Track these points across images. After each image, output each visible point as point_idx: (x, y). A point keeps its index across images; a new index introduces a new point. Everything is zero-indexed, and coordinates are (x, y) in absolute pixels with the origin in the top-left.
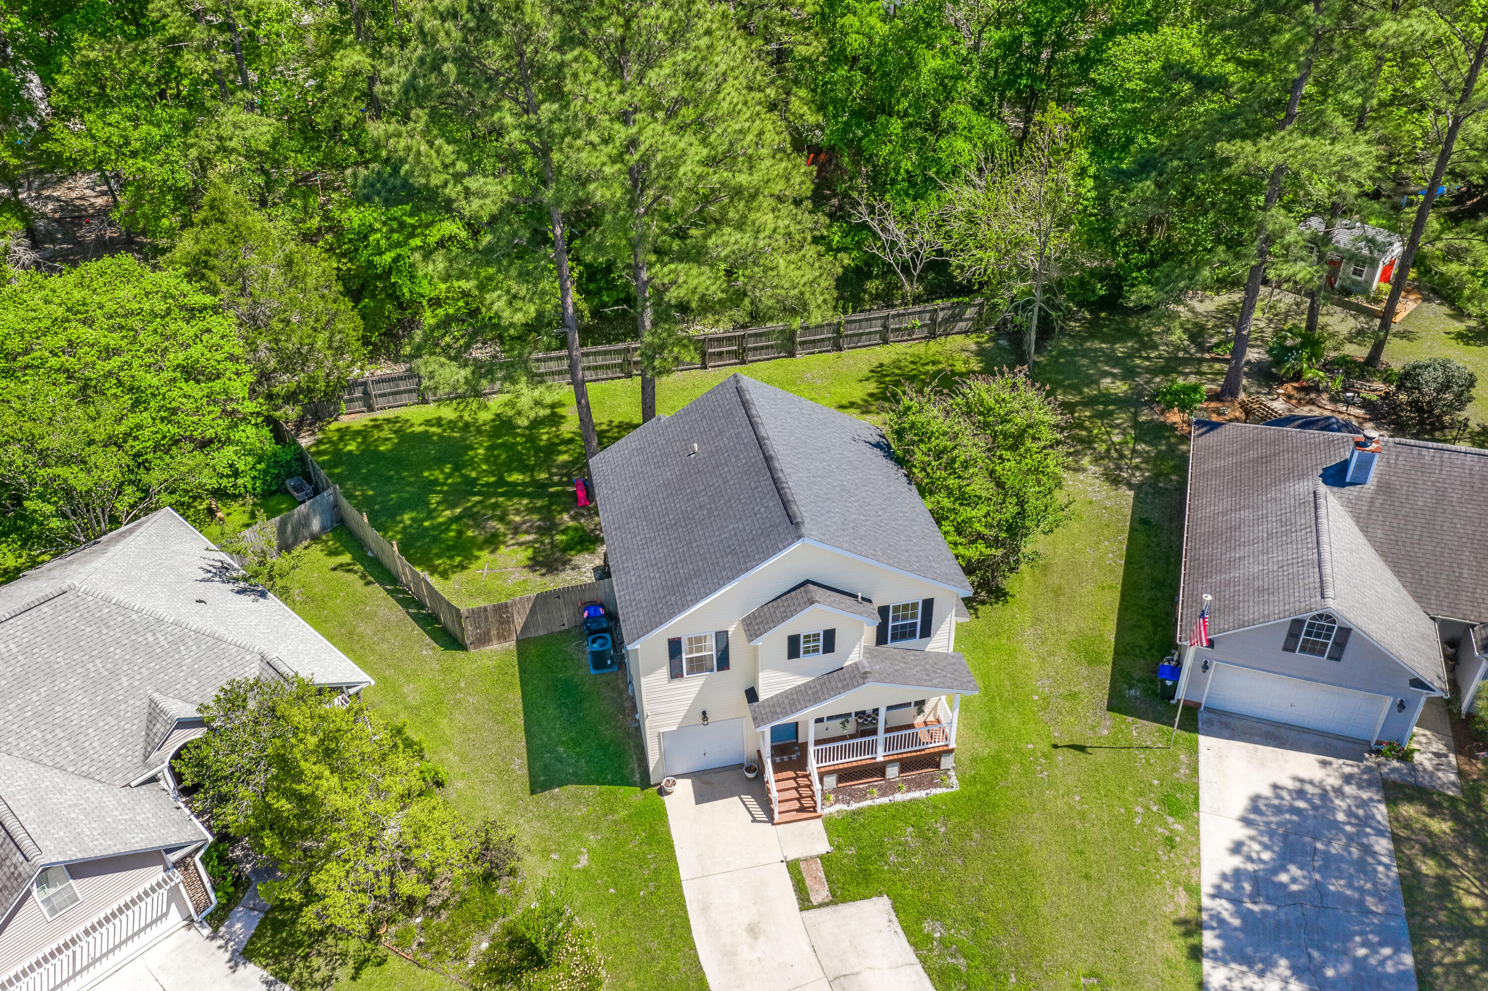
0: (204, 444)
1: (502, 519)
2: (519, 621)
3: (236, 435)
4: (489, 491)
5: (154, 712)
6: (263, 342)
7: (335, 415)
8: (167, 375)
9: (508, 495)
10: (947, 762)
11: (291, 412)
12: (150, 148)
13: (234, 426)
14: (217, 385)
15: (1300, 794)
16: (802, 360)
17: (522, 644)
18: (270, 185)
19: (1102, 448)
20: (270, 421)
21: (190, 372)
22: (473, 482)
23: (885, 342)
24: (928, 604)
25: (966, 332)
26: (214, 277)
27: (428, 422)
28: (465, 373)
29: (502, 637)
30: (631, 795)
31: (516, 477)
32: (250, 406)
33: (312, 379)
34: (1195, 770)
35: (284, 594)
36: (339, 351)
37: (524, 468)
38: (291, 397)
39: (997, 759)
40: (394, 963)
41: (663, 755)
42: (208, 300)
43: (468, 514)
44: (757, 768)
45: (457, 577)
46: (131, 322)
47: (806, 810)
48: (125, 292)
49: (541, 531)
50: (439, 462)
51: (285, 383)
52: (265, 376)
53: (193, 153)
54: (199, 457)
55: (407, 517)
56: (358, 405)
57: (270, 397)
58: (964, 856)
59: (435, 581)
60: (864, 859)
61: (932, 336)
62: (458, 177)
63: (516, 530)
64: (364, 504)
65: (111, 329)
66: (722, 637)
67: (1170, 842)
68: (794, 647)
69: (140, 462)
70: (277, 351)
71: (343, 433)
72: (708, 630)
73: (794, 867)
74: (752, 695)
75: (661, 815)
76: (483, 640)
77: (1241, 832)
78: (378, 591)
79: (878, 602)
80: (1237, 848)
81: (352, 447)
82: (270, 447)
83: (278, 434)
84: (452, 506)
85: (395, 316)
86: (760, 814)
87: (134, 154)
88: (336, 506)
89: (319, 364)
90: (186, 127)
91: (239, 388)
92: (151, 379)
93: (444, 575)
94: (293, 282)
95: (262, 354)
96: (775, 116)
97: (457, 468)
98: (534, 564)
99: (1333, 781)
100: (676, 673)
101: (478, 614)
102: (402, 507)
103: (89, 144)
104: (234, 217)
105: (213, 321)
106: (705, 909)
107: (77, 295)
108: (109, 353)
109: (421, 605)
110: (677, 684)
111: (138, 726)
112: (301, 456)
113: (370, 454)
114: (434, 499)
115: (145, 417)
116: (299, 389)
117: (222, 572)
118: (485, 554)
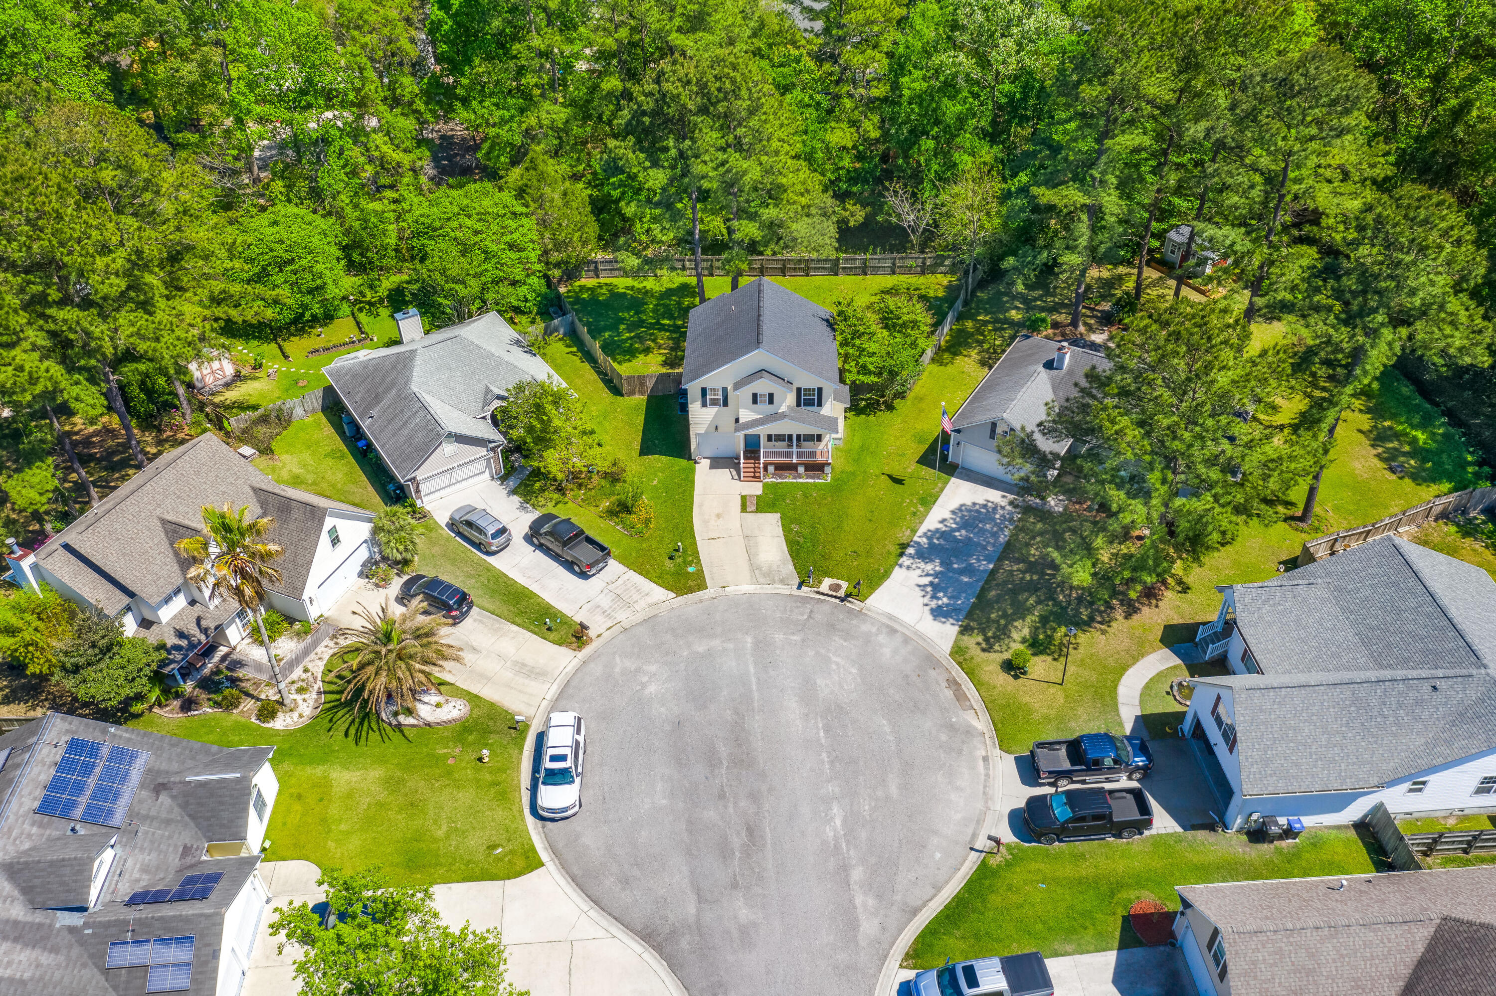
0: (514, 283)
1: (654, 341)
2: (649, 386)
3: (529, 281)
4: (652, 326)
5: (488, 391)
6: (547, 235)
7: (579, 277)
8: (502, 246)
9: (660, 330)
10: (827, 470)
11: (556, 273)
12: (503, 122)
13: (528, 276)
14: (523, 254)
15: (985, 506)
16: (842, 278)
17: (650, 398)
18: (561, 146)
19: (986, 346)
20: (546, 276)
21: (512, 246)
22: (643, 321)
23: (894, 273)
24: (820, 390)
25: (945, 273)
26: (528, 199)
27: (627, 288)
28: (639, 261)
29: (641, 393)
30: (683, 462)
31: (666, 322)
32: (538, 267)
33: (569, 257)
34: (942, 490)
35: (544, 356)
36: (585, 243)
37: (671, 317)
38: (557, 265)
39: (853, 474)
40: (570, 504)
41: (698, 444)
42: (524, 210)
43: (638, 336)
44: (738, 458)
45: (626, 365)
46: (488, 218)
47: (756, 478)
48: (487, 202)
49: (672, 349)
50: (628, 309)
51: (556, 257)
52: (546, 252)
53: (524, 126)
54: (511, 289)
55: (607, 334)
56: (591, 274)
57: (547, 263)
58: (820, 505)
59: (615, 365)
60: (775, 499)
61: (923, 273)
62: (645, 169)
63: (660, 347)
64: (588, 324)
65: (480, 220)
66: (725, 390)
67: (914, 514)
68: (755, 398)
69: (484, 289)
70: (553, 239)
71: (582, 288)
72: (719, 386)
73: (744, 498)
74: (737, 420)
75: (693, 471)
76: (631, 393)
77: (948, 515)
78: (586, 366)
79: (796, 385)
80: (943, 521)
81: (585, 296)
82: (544, 289)
83: (549, 284)
84: (630, 331)
85: (620, 225)
86: (736, 476)
87: (494, 125)
88: (573, 323)
89: (574, 248)
90: (522, 111)
91: (533, 256)
92: (494, 248)
93: (620, 363)
94: (566, 204)
95: (546, 241)
96: (853, 130)
97: (637, 313)
98: (665, 364)
99: (1004, 502)
100: (704, 405)
101: (631, 379)
102: (605, 329)
103: (473, 117)
104: (541, 167)
105: (525, 221)
106: (701, 506)
107: (466, 202)
108: (477, 232)
109: (606, 375)
110: (704, 410)
111: (481, 395)
112: (559, 296)
113: (594, 301)
114: (622, 327)
115: (489, 266)
116: (562, 262)
117: (518, 343)
118: (641, 356)
